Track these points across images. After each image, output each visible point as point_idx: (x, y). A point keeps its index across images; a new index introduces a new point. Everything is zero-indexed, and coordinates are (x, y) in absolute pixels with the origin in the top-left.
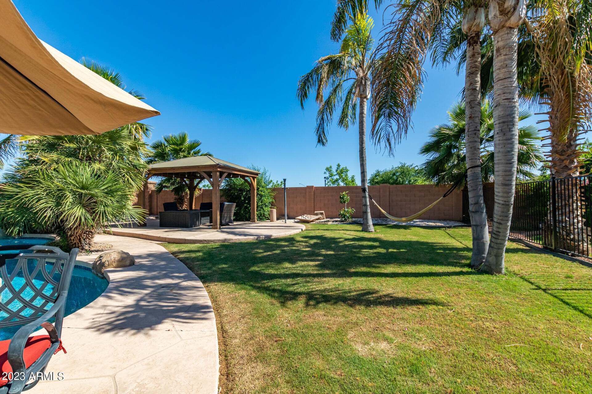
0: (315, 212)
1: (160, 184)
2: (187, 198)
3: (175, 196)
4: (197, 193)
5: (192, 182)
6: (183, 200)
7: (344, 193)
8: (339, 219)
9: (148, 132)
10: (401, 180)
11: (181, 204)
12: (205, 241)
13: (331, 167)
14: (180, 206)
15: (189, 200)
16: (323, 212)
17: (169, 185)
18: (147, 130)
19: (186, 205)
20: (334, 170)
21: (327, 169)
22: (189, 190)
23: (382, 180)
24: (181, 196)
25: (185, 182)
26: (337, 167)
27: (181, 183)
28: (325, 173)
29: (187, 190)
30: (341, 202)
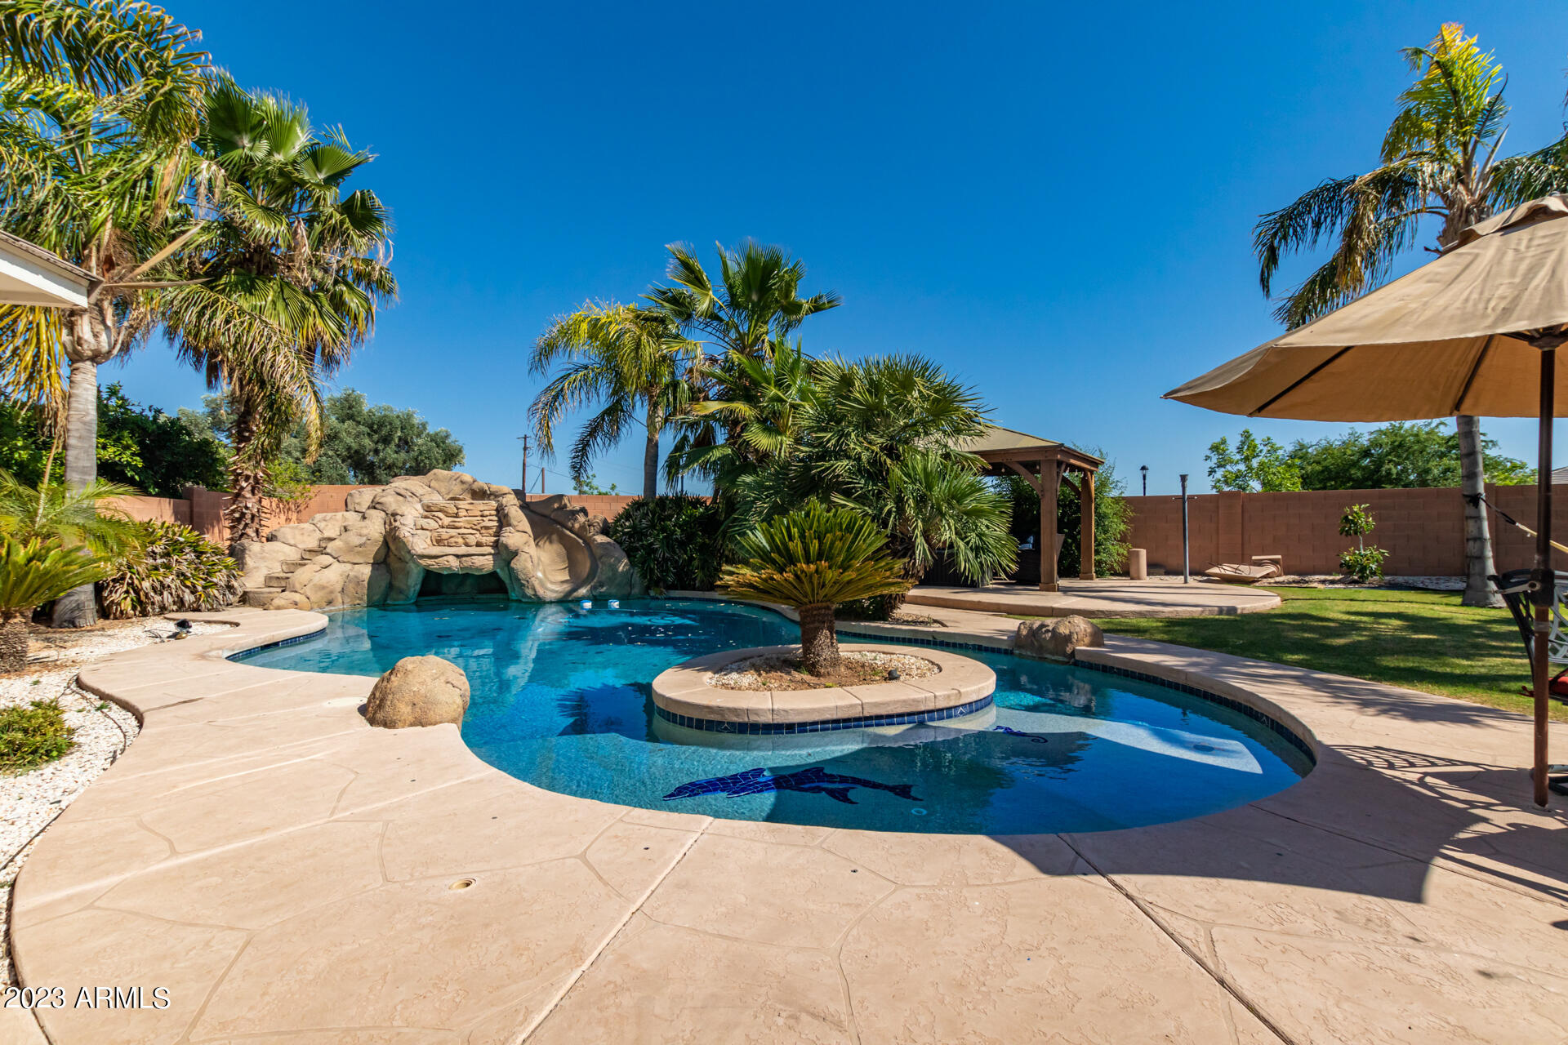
0: (1254, 558)
7: (1356, 509)
8: (1338, 577)
10: (1394, 471)
12: (1102, 612)
13: (1224, 442)
16: (1280, 557)
20: (1232, 447)
21: (1215, 448)
23: (1323, 471)
26: (1240, 438)
28: (1207, 458)
30: (1348, 533)
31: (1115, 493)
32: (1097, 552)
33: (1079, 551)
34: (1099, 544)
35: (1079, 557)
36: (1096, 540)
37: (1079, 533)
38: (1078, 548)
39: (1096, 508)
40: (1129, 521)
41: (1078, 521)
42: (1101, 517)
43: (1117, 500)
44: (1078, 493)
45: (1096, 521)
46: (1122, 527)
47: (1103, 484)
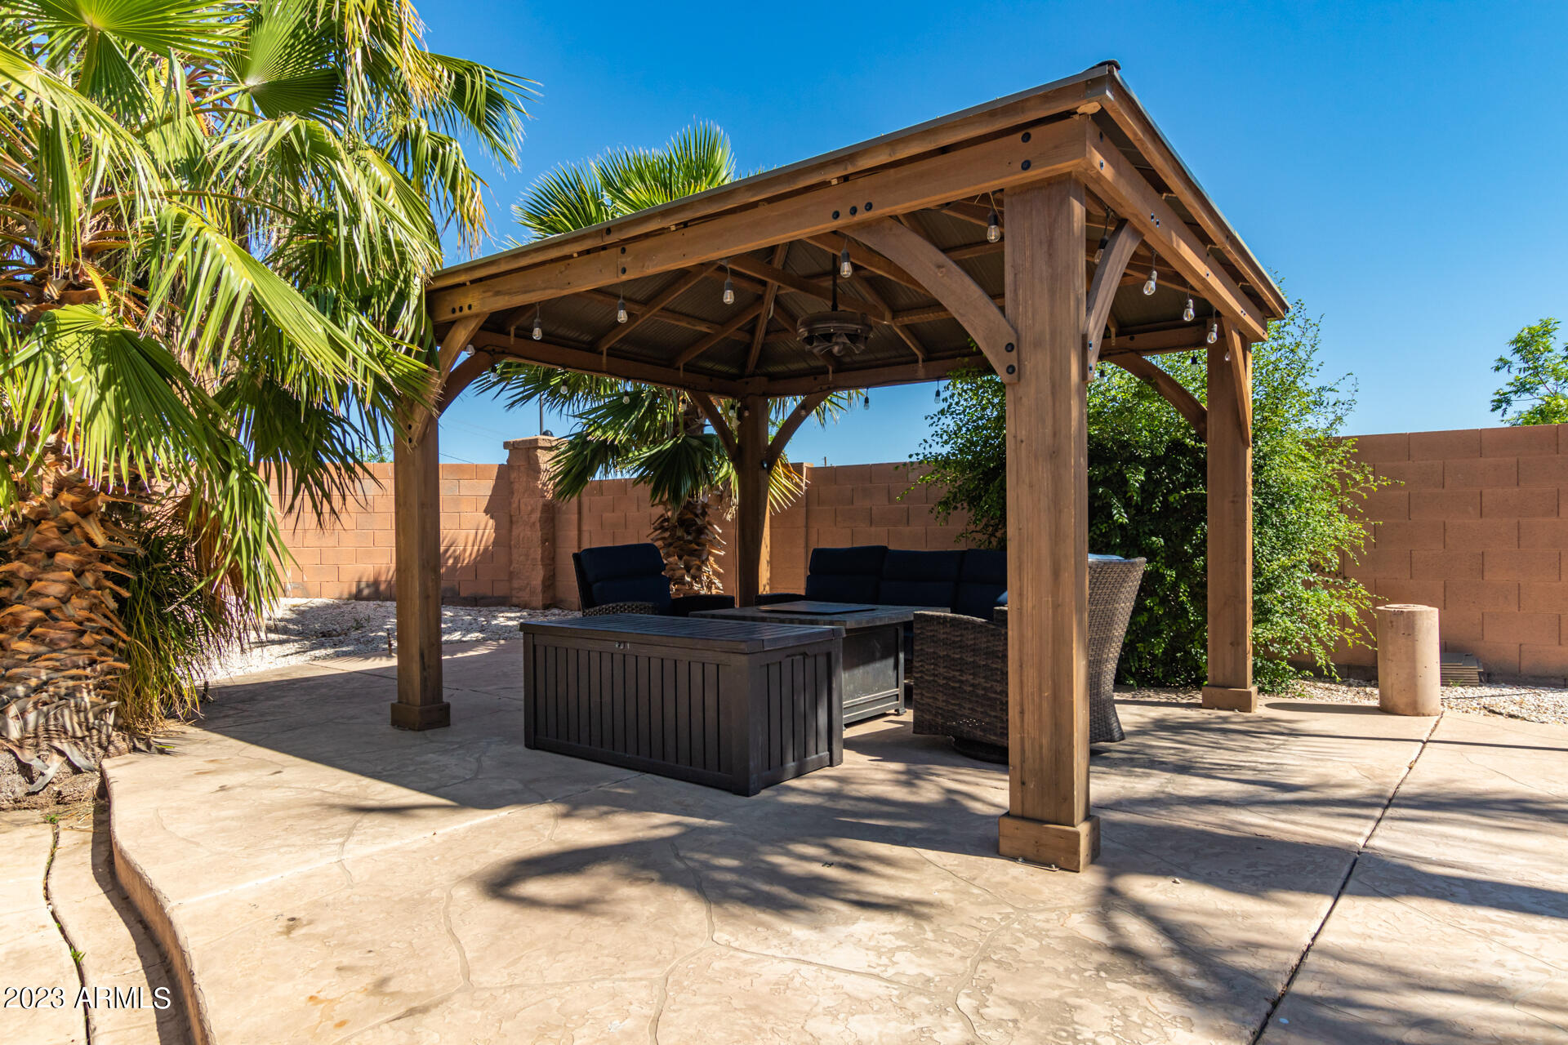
1: (579, 442)
2: (723, 523)
3: (660, 510)
4: (779, 488)
5: (753, 421)
6: (701, 531)
9: (498, 117)
11: (693, 553)
14: (688, 569)
15: (734, 532)
17: (622, 437)
18: (494, 100)
19: (718, 559)
22: (739, 468)
24: (690, 507)
25: (718, 422)
27: (689, 421)
29: (726, 470)
31: (1317, 422)
32: (1263, 614)
33: (1203, 610)
34: (1265, 587)
35: (1201, 625)
36: (1257, 573)
37: (1201, 549)
38: (1199, 595)
39: (1258, 469)
40: (1362, 509)
41: (1197, 509)
42: (1273, 499)
43: (1324, 446)
44: (1198, 417)
45: (1259, 510)
46: (1344, 527)
47: (1279, 393)
